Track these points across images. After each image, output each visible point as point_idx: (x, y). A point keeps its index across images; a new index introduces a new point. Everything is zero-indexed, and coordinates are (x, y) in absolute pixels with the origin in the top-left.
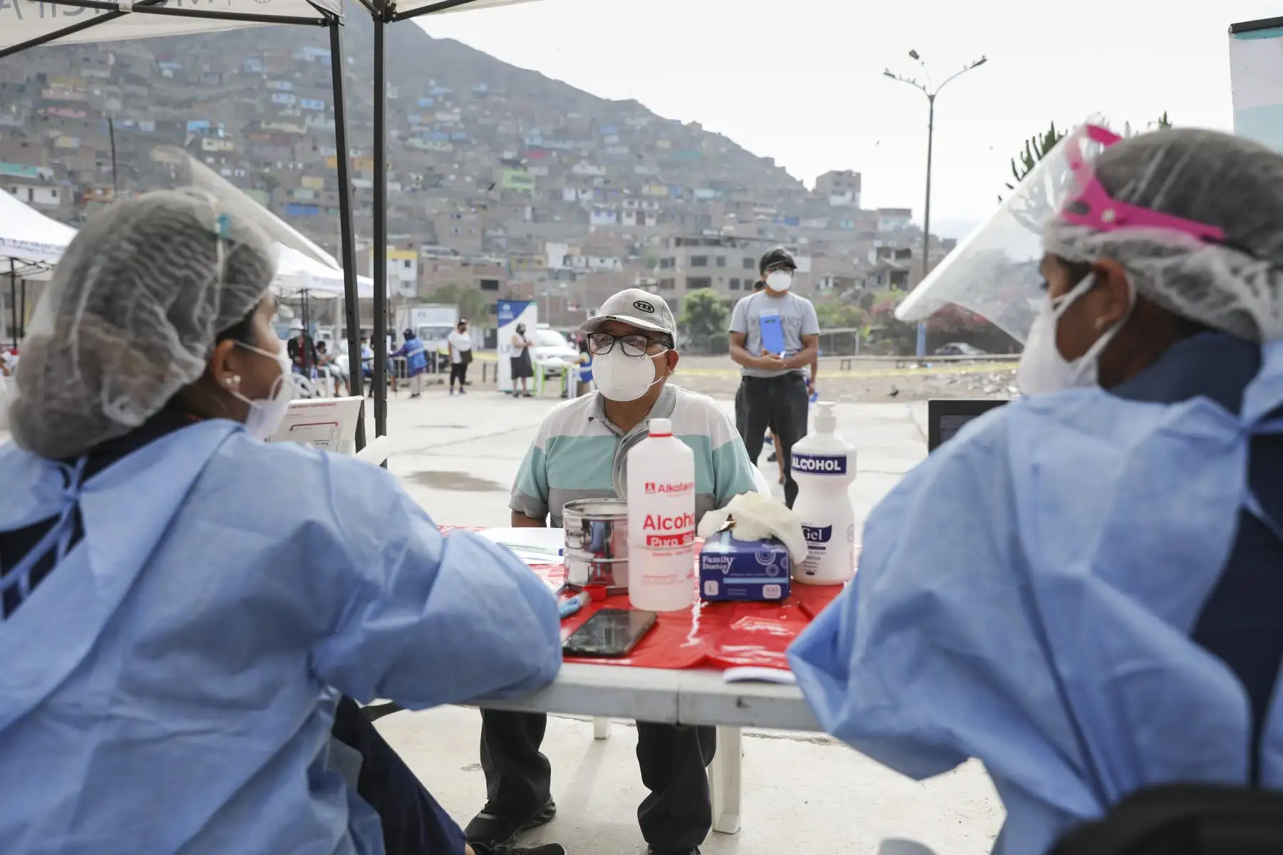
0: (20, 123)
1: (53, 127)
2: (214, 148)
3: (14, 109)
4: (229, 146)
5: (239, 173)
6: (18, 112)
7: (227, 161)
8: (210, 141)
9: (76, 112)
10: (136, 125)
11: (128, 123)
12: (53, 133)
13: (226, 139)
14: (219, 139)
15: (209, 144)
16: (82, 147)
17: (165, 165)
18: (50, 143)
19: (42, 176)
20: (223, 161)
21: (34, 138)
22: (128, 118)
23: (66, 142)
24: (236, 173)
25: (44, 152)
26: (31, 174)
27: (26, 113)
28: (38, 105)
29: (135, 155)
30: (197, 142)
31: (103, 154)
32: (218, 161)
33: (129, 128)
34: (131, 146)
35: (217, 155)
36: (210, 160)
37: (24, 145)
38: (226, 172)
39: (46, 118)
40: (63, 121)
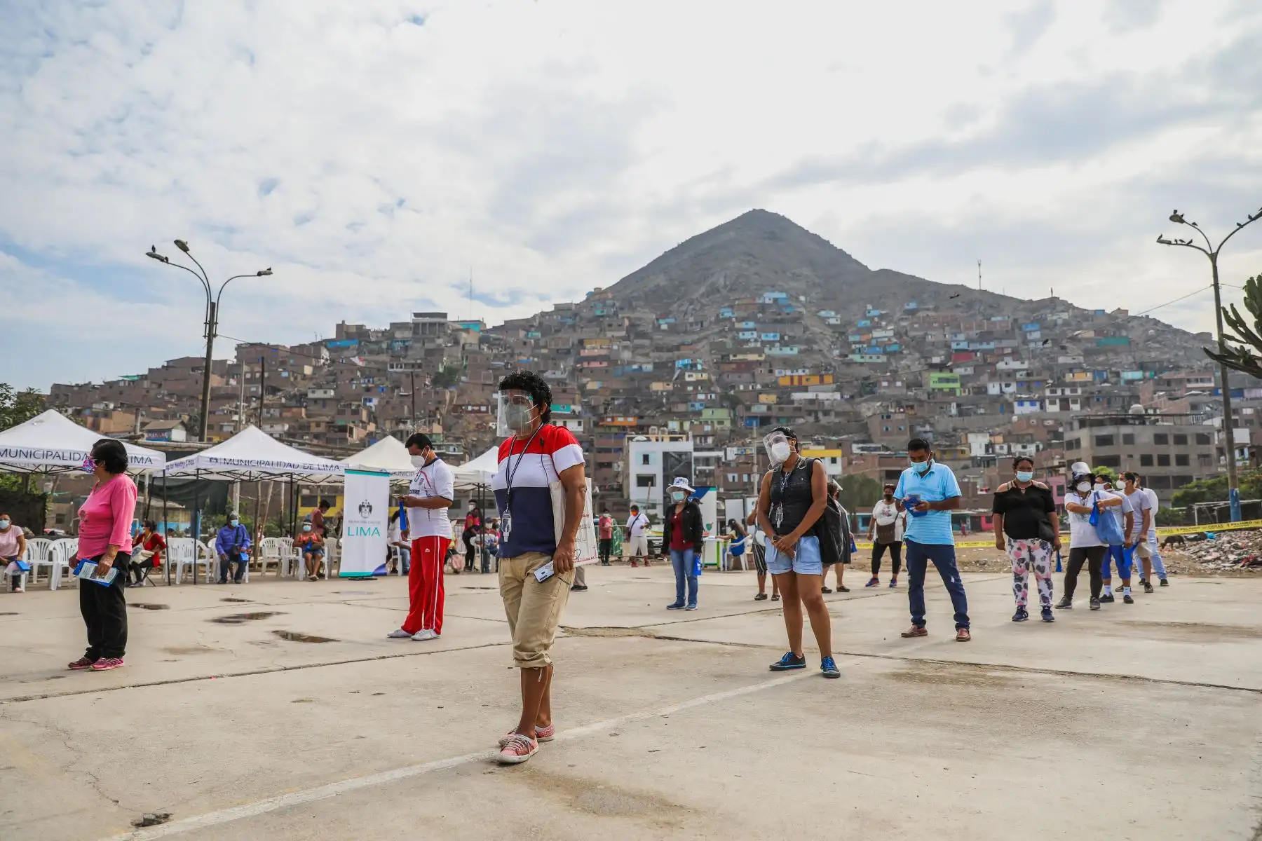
0: (564, 376)
1: (586, 376)
2: (693, 379)
3: (562, 367)
4: (705, 376)
5: (711, 396)
6: (565, 369)
7: (702, 388)
8: (691, 374)
9: (601, 363)
10: (641, 367)
11: (635, 367)
12: (585, 380)
13: (703, 371)
14: (697, 371)
15: (690, 376)
16: (602, 388)
17: (659, 395)
18: (582, 388)
19: (573, 412)
20: (700, 388)
21: (573, 385)
22: (635, 363)
23: (592, 385)
24: (709, 397)
25: (578, 395)
26: (568, 412)
27: (569, 368)
28: (577, 362)
29: (638, 390)
30: (682, 376)
31: (616, 392)
32: (695, 388)
33: (634, 370)
34: (636, 384)
35: (696, 384)
36: (690, 388)
37: (564, 391)
38: (701, 397)
39: (581, 370)
40: (592, 370)
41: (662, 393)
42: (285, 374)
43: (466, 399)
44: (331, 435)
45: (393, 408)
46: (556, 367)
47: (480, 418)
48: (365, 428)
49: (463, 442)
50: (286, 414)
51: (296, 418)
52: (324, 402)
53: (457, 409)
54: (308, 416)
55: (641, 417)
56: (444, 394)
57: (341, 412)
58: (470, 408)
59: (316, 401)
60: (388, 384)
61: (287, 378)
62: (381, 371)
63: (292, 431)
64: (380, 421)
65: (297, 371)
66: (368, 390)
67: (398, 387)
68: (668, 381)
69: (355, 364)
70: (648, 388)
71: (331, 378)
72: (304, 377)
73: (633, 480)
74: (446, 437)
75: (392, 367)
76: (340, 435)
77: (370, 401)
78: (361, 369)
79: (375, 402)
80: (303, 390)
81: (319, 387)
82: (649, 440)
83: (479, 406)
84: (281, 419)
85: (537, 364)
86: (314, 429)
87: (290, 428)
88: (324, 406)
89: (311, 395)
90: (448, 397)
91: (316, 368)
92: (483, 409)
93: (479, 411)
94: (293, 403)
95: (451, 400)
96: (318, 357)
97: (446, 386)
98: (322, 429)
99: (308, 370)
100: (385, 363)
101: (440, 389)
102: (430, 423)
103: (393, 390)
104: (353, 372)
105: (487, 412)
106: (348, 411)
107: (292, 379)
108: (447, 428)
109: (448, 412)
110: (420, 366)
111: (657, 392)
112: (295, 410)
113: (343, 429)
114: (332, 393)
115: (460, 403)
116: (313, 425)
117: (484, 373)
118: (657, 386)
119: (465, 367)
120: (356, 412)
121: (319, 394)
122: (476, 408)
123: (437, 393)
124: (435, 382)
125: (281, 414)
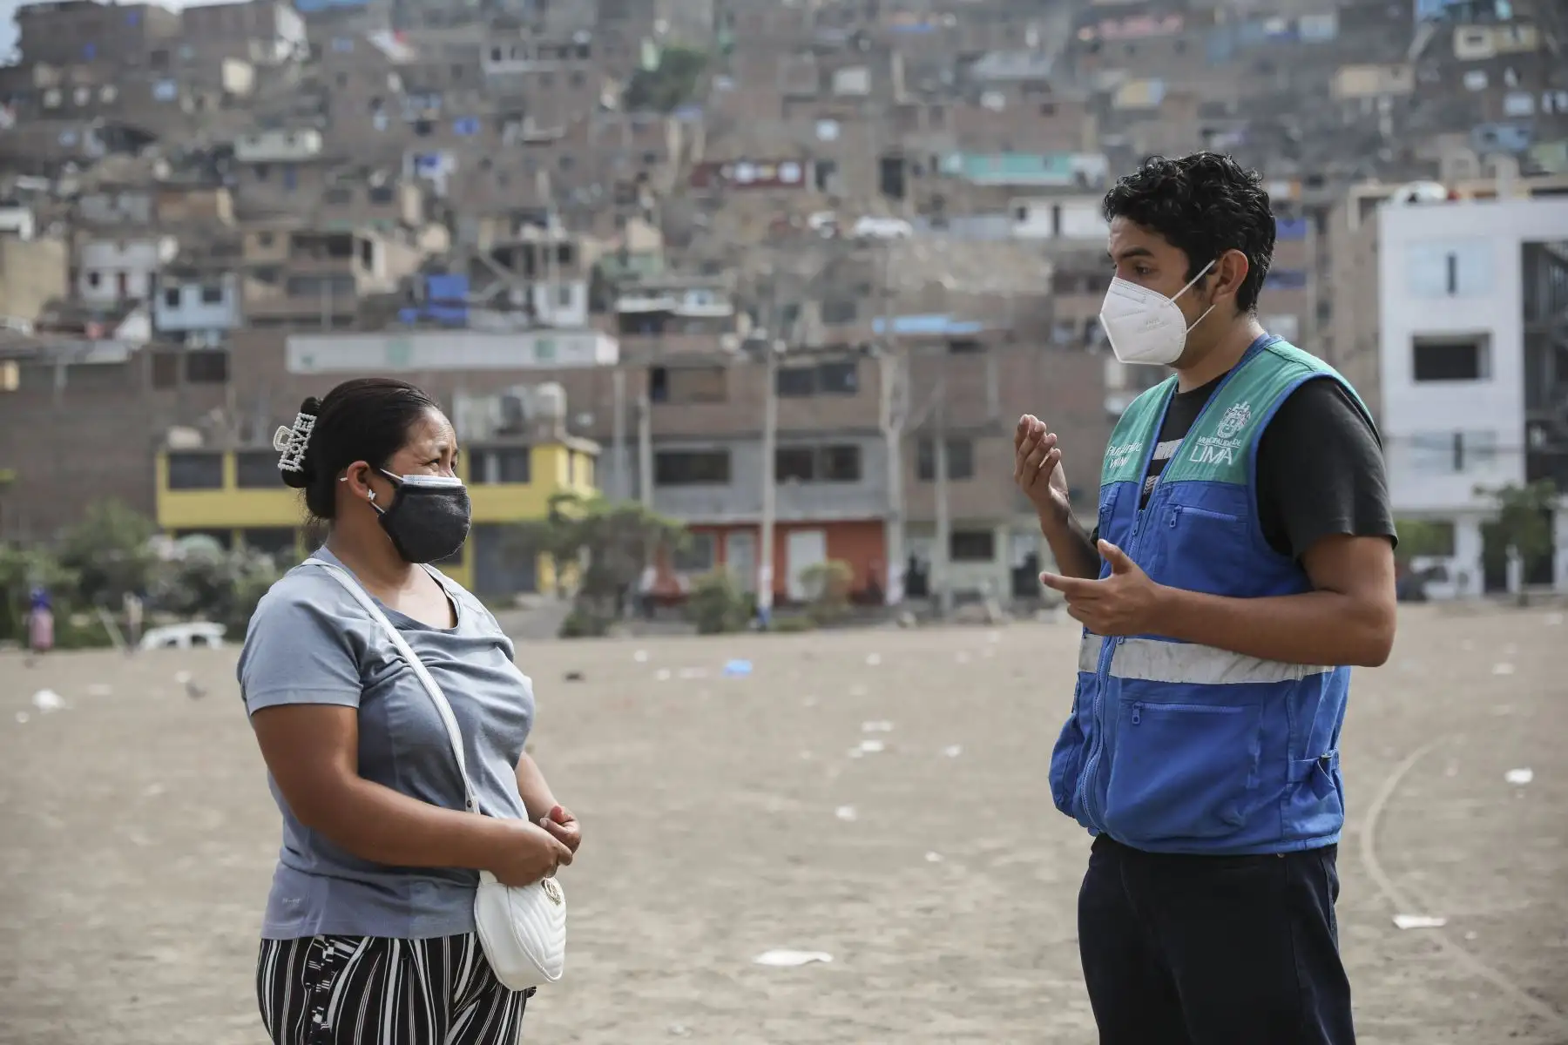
0: (1042, 70)
1: (1109, 65)
2: (1485, 49)
3: (1032, 38)
4: (1527, 38)
5: (1554, 103)
6: (1042, 45)
7: (1519, 76)
8: (1474, 31)
9: (1160, 20)
10: (1293, 28)
11: (1275, 26)
12: (1109, 79)
13: (1517, 20)
14: (1496, 23)
15: (1474, 40)
16: (1170, 97)
17: (1366, 107)
18: (1102, 102)
19: (1081, 177)
20: (1510, 78)
21: (1072, 93)
22: (1271, 14)
23: (1137, 93)
24: (1547, 104)
25: (1089, 124)
26: (1061, 177)
27: (1058, 44)
28: (1078, 25)
29: (1289, 102)
30: (1442, 42)
31: (1215, 110)
32: (1496, 81)
33: (1274, 38)
34: (1281, 82)
35: (1494, 66)
36: (1476, 81)
37: (1048, 110)
38: (1519, 104)
39: (1095, 47)
40: (1132, 49)
41: (1375, 101)
42: (165, 90)
43: (733, 145)
44: (308, 265)
45: (504, 180)
46: (1014, 40)
47: (780, 204)
48: (412, 242)
49: (728, 278)
50: (173, 211)
51: (202, 224)
52: (290, 169)
53: (706, 175)
54: (241, 214)
55: (1315, 181)
56: (661, 133)
57: (337, 197)
58: (745, 173)
59: (262, 169)
60: (488, 108)
61: (174, 104)
62: (464, 73)
63: (187, 261)
64: (465, 223)
65: (206, 77)
66: (423, 128)
67: (518, 117)
68: (1395, 62)
69: (379, 53)
70: (1323, 91)
71: (309, 101)
72: (228, 99)
73: (1396, 358)
74: (674, 264)
75: (496, 56)
76: (328, 264)
77: (431, 162)
78: (403, 70)
79: (444, 168)
80: (223, 136)
81: (272, 122)
82: (1452, 197)
83: (778, 163)
84: (155, 228)
85: (952, 35)
86: (256, 254)
87: (182, 251)
88: (290, 184)
89: (246, 152)
90: (674, 141)
91: (263, 72)
92: (790, 173)
93: (776, 182)
94: (194, 175)
95: (686, 151)
96: (269, 34)
97: (670, 104)
98: (277, 253)
99: (237, 76)
100: (474, 50)
101: (648, 116)
102: (620, 223)
103: (499, 124)
104: (378, 78)
105: (800, 183)
106: (360, 194)
107: (188, 105)
108: (676, 239)
109: (678, 190)
110: (584, 51)
111: (1355, 102)
112: (197, 197)
113: (341, 246)
114: (311, 142)
115: (715, 156)
116: (251, 241)
117: (785, 62)
118: (1356, 82)
119: (728, 50)
120: (384, 196)
121: (271, 147)
122: (766, 173)
123: (637, 128)
124: (635, 98)
125: (154, 211)
